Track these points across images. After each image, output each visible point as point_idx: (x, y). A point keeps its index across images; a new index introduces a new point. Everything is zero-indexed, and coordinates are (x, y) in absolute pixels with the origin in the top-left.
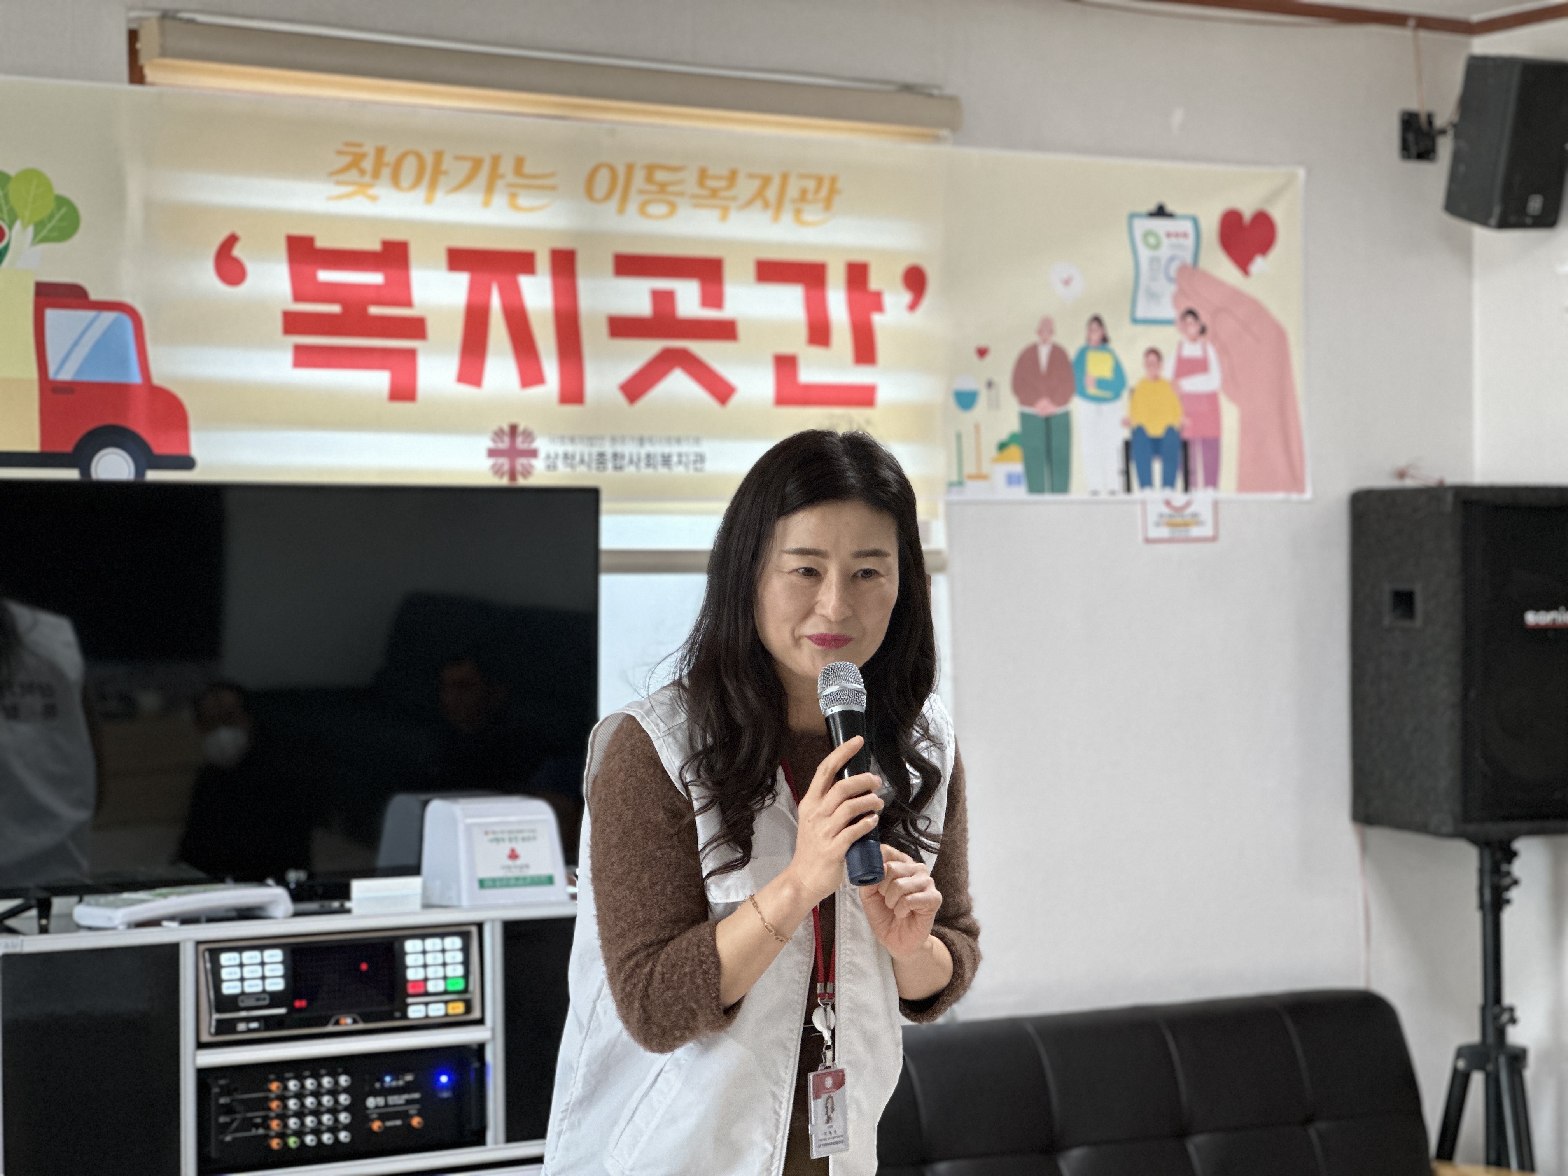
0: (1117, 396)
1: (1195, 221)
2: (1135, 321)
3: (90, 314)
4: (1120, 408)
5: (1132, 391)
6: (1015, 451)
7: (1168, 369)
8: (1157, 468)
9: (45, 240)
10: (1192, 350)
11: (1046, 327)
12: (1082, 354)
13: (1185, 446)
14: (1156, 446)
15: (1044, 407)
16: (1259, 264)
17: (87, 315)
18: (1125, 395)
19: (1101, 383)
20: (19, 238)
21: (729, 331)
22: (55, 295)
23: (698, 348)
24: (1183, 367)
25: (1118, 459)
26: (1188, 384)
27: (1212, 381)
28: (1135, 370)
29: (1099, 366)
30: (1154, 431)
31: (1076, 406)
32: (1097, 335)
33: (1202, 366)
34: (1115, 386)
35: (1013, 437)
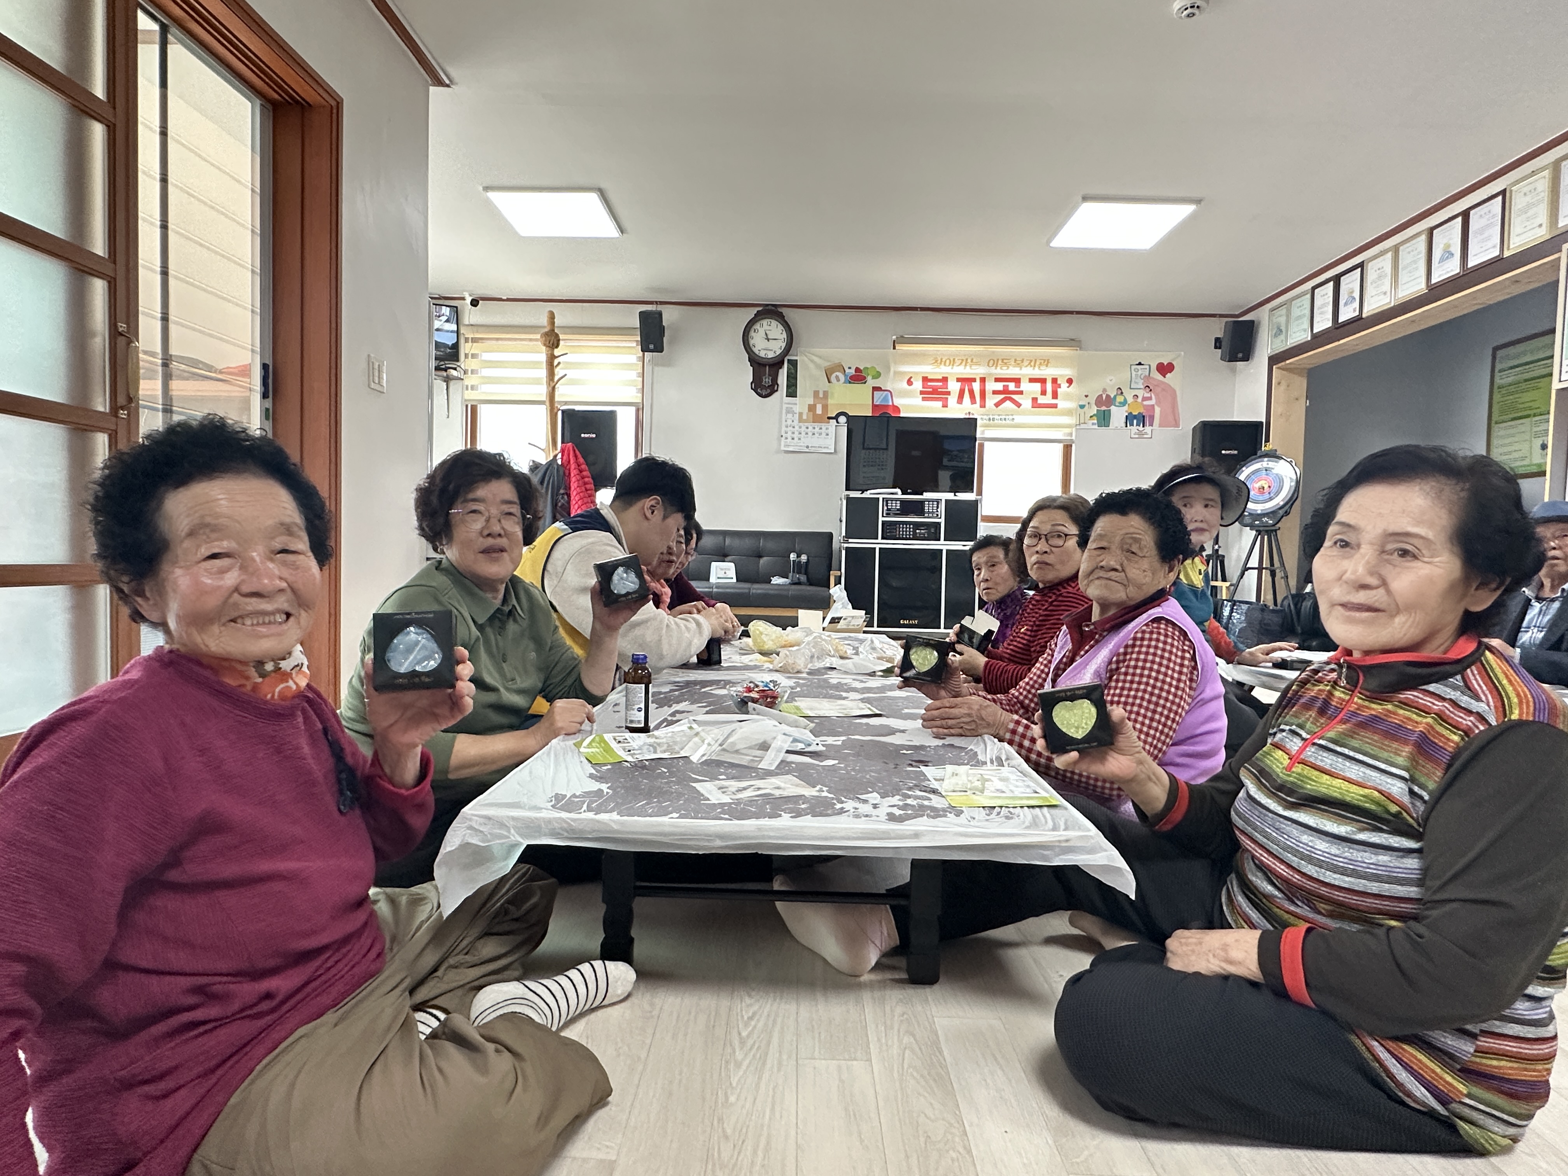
0: (1124, 406)
1: (1150, 366)
3: (882, 392)
4: (1126, 408)
5: (1129, 405)
6: (1095, 418)
7: (1140, 400)
8: (1135, 421)
9: (875, 379)
10: (1149, 395)
11: (1105, 390)
12: (1115, 396)
13: (1144, 417)
14: (1135, 417)
15: (1104, 408)
16: (1168, 375)
18: (1127, 405)
19: (1120, 403)
20: (869, 378)
21: (1021, 393)
22: (876, 389)
23: (1014, 396)
24: (1144, 399)
25: (1124, 420)
26: (1146, 403)
27: (1153, 402)
28: (1130, 400)
29: (1120, 399)
30: (1135, 413)
31: (1113, 408)
32: (1119, 392)
33: (1150, 398)
34: (1124, 403)
35: (1094, 415)
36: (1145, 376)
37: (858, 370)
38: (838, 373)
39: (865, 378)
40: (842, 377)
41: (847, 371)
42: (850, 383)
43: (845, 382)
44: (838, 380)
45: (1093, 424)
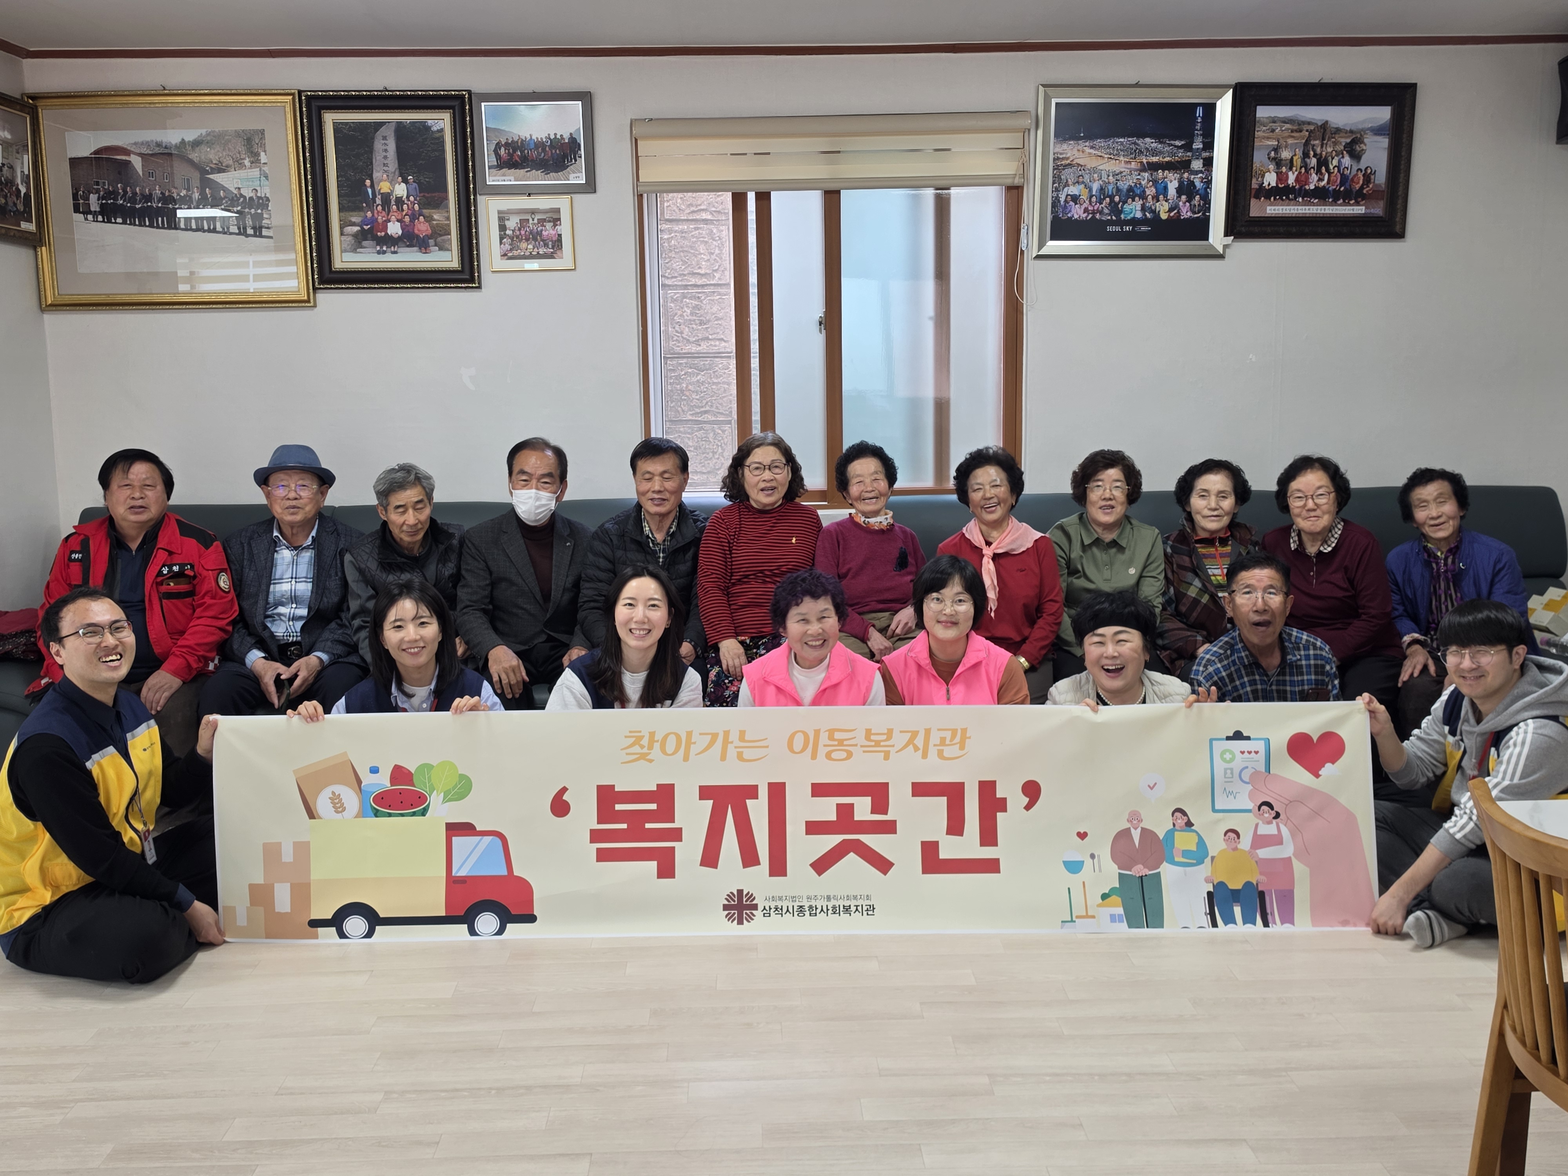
0: (1200, 862)
1: (1268, 741)
2: (1214, 810)
3: (478, 838)
4: (1205, 870)
5: (1213, 858)
6: (1116, 899)
7: (1245, 843)
8: (1237, 910)
9: (449, 800)
11: (1135, 817)
12: (1170, 834)
13: (1262, 895)
14: (1236, 896)
15: (1139, 870)
16: (1328, 769)
17: (476, 839)
18: (1208, 860)
19: (1186, 854)
20: (435, 800)
21: (889, 827)
22: (456, 829)
23: (868, 839)
24: (1259, 841)
25: (1202, 906)
26: (1264, 853)
27: (1287, 850)
28: (1216, 844)
29: (1184, 841)
30: (1235, 884)
31: (1167, 871)
32: (1181, 822)
33: (1277, 840)
34: (1199, 855)
35: (1113, 890)
36: (1256, 774)
37: (400, 774)
38: (339, 789)
39: (421, 798)
40: (351, 799)
41: (368, 780)
42: (377, 814)
43: (361, 814)
44: (338, 805)
45: (1113, 918)
